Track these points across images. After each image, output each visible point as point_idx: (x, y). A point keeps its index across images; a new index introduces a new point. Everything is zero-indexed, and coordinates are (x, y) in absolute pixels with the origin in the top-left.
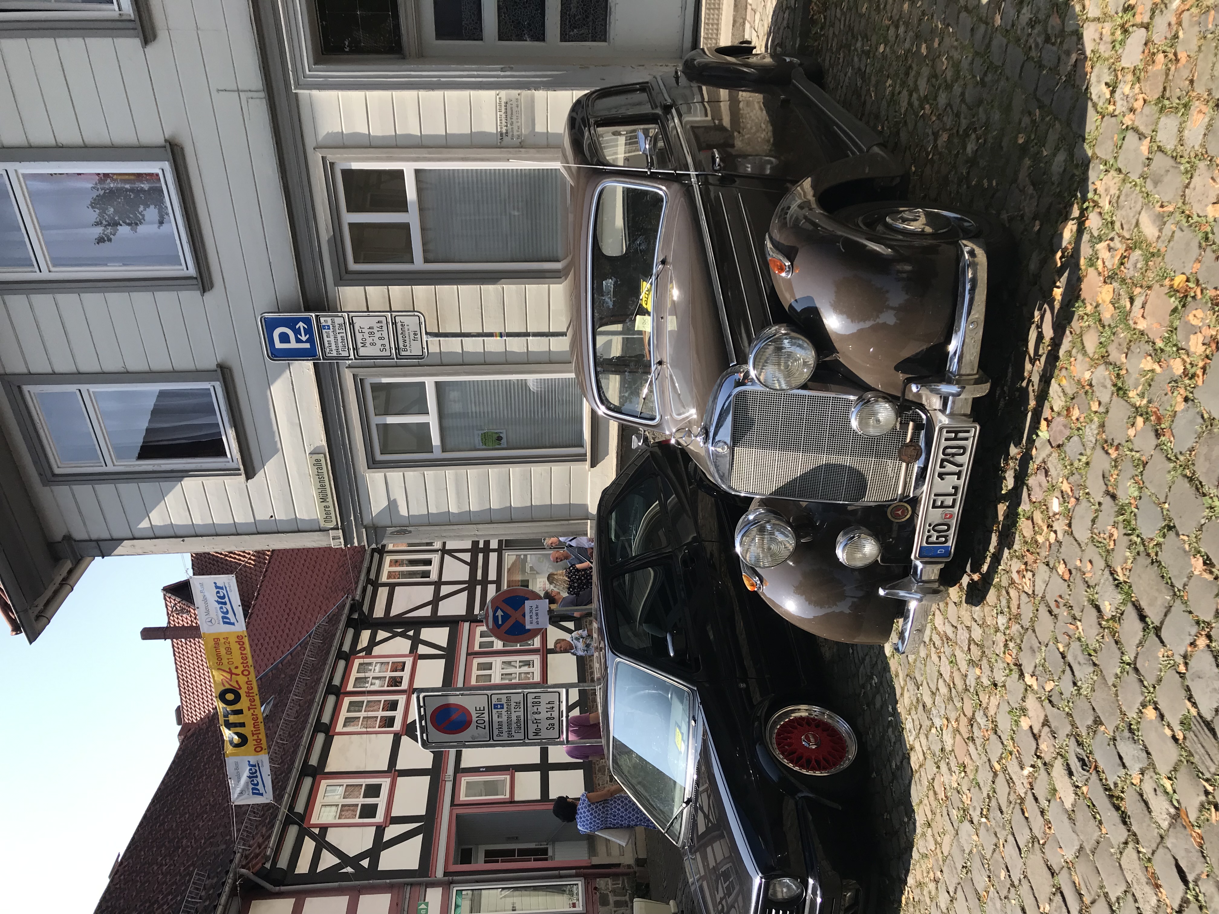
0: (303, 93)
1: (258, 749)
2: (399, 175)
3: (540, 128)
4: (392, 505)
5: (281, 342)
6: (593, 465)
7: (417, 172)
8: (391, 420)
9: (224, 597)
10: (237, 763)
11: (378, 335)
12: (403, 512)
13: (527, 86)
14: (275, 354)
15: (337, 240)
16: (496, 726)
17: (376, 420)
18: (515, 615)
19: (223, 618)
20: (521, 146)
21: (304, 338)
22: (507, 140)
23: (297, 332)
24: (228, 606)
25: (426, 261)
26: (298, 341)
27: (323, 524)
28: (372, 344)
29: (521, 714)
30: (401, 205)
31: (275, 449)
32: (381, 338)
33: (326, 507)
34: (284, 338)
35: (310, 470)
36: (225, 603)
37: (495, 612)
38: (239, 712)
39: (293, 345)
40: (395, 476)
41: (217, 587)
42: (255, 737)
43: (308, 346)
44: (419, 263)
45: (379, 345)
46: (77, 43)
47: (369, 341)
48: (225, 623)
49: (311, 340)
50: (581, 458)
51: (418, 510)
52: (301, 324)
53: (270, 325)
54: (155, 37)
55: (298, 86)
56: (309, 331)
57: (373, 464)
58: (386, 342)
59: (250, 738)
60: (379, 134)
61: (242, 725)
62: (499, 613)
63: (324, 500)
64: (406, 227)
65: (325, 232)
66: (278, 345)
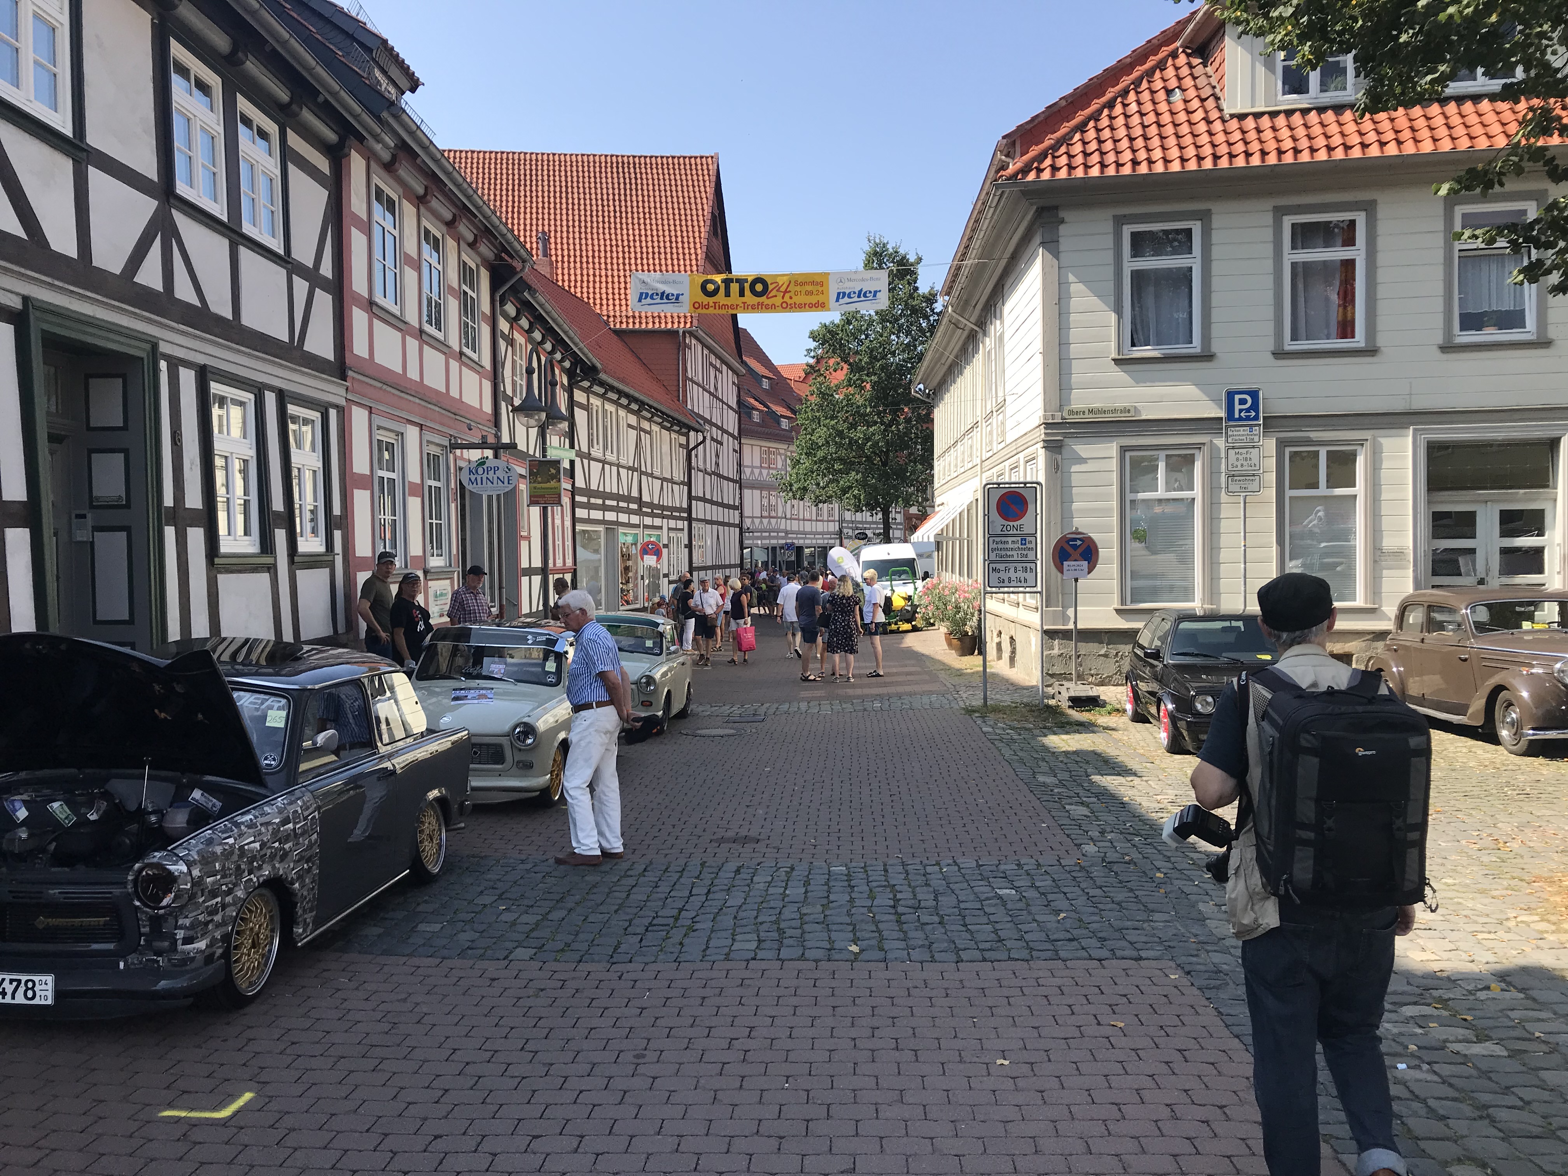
0: (1411, 431)
1: (696, 306)
2: (1353, 485)
3: (1385, 573)
4: (1083, 461)
5: (1240, 400)
6: (1118, 611)
7: (1355, 497)
8: (1162, 466)
9: (865, 296)
10: (681, 283)
11: (1245, 463)
12: (1074, 468)
13: (1415, 565)
14: (1230, 395)
15: (1309, 442)
16: (1003, 539)
17: (1162, 454)
18: (1076, 554)
19: (844, 293)
20: (1375, 561)
21: (1242, 414)
22: (1378, 553)
23: (1248, 410)
24: (856, 299)
25: (1290, 497)
26: (1241, 411)
27: (1066, 408)
28: (1237, 459)
29: (1015, 558)
30: (1331, 485)
31: (1138, 381)
32: (1242, 465)
33: (1084, 413)
34: (1243, 402)
35: (1119, 405)
36: (859, 296)
37: (1080, 539)
38: (742, 294)
39: (1237, 407)
40: (1114, 464)
41: (876, 292)
42: (711, 304)
43: (1237, 416)
44: (1289, 493)
45: (1236, 463)
46: (1441, 308)
47: (1240, 457)
48: (839, 294)
49: (1240, 419)
50: (1123, 601)
51: (1075, 479)
52: (1253, 414)
53: (1254, 394)
54: (1443, 352)
55: (1415, 430)
56: (1248, 418)
57: (1124, 450)
58: (1239, 468)
59: (711, 300)
60: (1382, 475)
61: (728, 294)
62: (1079, 543)
63: (1091, 411)
64: (1315, 486)
65: (1314, 435)
66: (1237, 397)
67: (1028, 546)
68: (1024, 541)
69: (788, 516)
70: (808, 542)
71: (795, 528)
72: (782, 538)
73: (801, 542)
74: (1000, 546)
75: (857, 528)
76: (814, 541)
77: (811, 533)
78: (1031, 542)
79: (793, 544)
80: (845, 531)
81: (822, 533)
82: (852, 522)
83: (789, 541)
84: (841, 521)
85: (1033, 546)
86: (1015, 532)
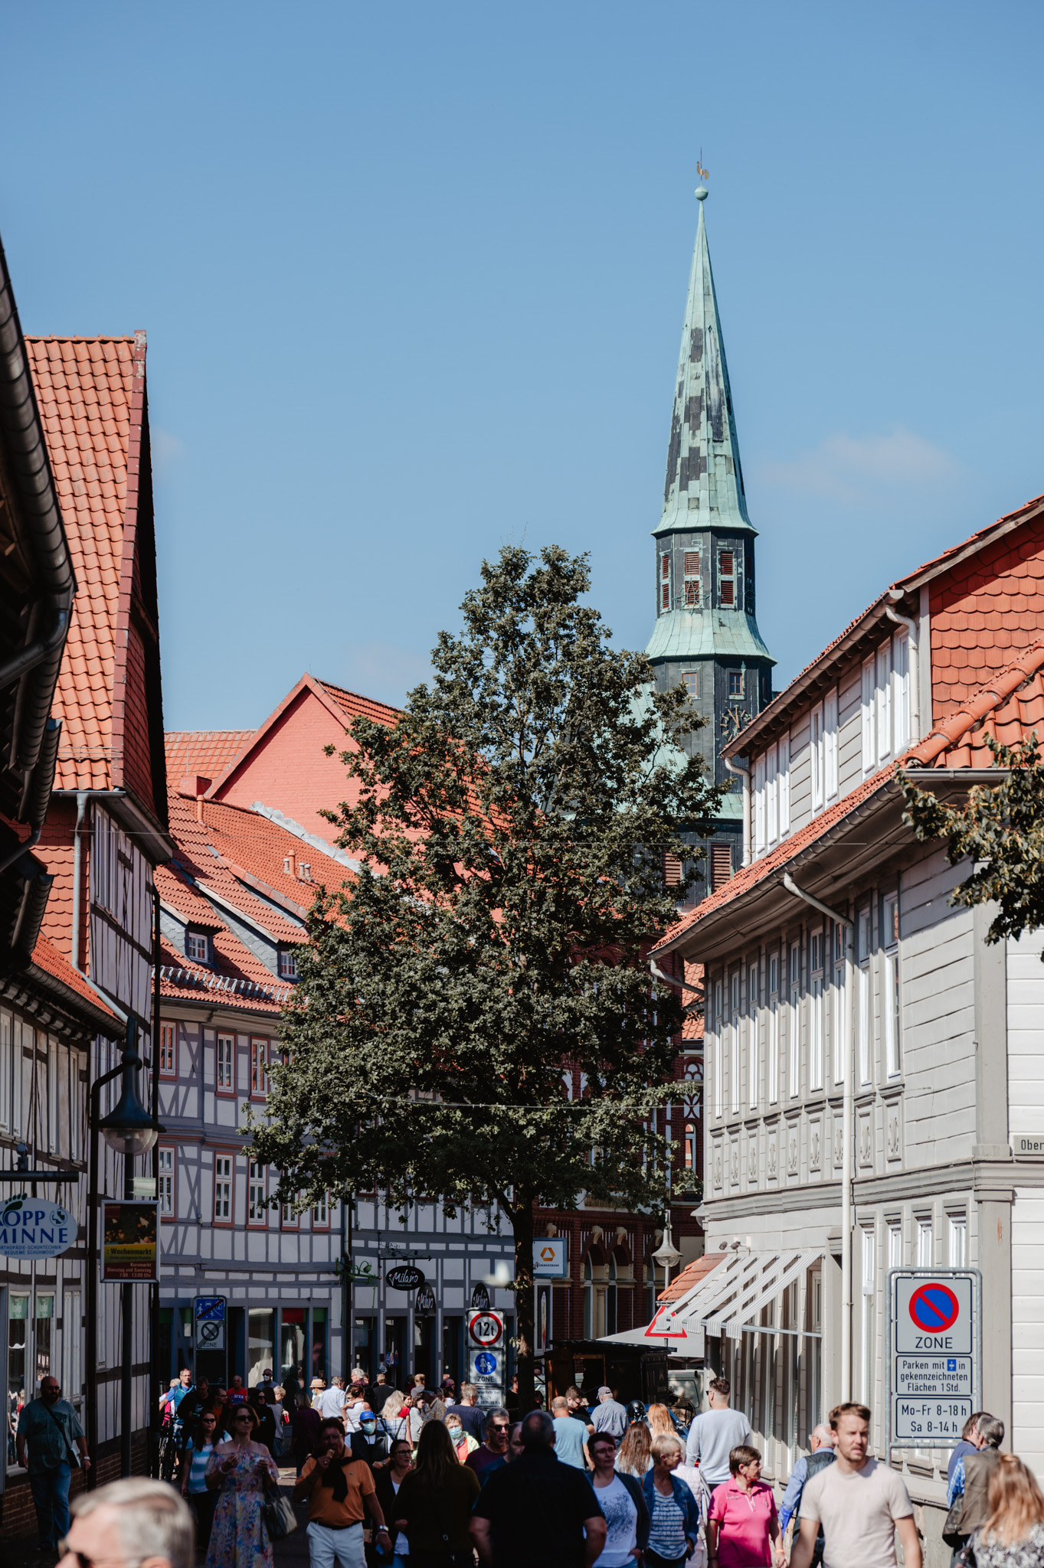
29: (939, 1391)
67: (959, 1371)
68: (952, 1364)
69: (206, 1217)
70: (257, 1293)
71: (223, 1253)
72: (187, 1282)
73: (239, 1293)
74: (915, 1371)
75: (394, 1254)
76: (273, 1293)
77: (263, 1268)
78: (963, 1366)
79: (218, 1300)
80: (360, 1261)
81: (295, 1269)
82: (378, 1235)
83: (207, 1291)
84: (348, 1231)
85: (967, 1371)
86: (938, 1349)
